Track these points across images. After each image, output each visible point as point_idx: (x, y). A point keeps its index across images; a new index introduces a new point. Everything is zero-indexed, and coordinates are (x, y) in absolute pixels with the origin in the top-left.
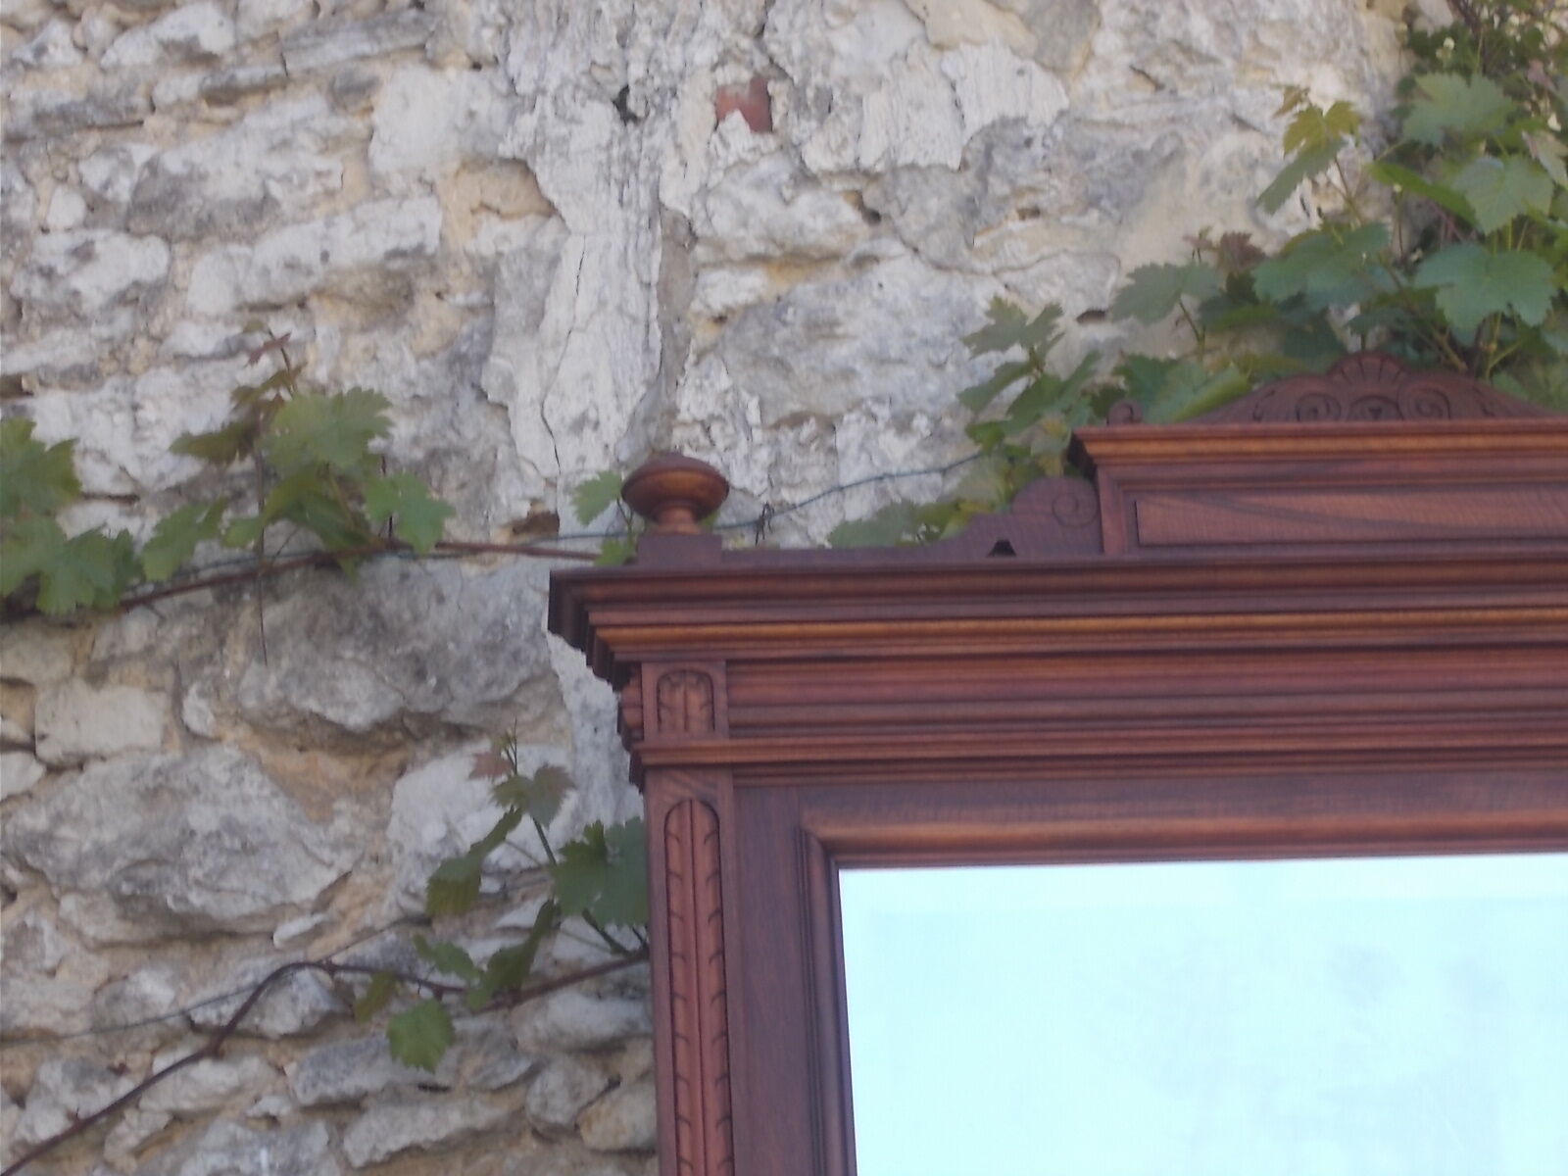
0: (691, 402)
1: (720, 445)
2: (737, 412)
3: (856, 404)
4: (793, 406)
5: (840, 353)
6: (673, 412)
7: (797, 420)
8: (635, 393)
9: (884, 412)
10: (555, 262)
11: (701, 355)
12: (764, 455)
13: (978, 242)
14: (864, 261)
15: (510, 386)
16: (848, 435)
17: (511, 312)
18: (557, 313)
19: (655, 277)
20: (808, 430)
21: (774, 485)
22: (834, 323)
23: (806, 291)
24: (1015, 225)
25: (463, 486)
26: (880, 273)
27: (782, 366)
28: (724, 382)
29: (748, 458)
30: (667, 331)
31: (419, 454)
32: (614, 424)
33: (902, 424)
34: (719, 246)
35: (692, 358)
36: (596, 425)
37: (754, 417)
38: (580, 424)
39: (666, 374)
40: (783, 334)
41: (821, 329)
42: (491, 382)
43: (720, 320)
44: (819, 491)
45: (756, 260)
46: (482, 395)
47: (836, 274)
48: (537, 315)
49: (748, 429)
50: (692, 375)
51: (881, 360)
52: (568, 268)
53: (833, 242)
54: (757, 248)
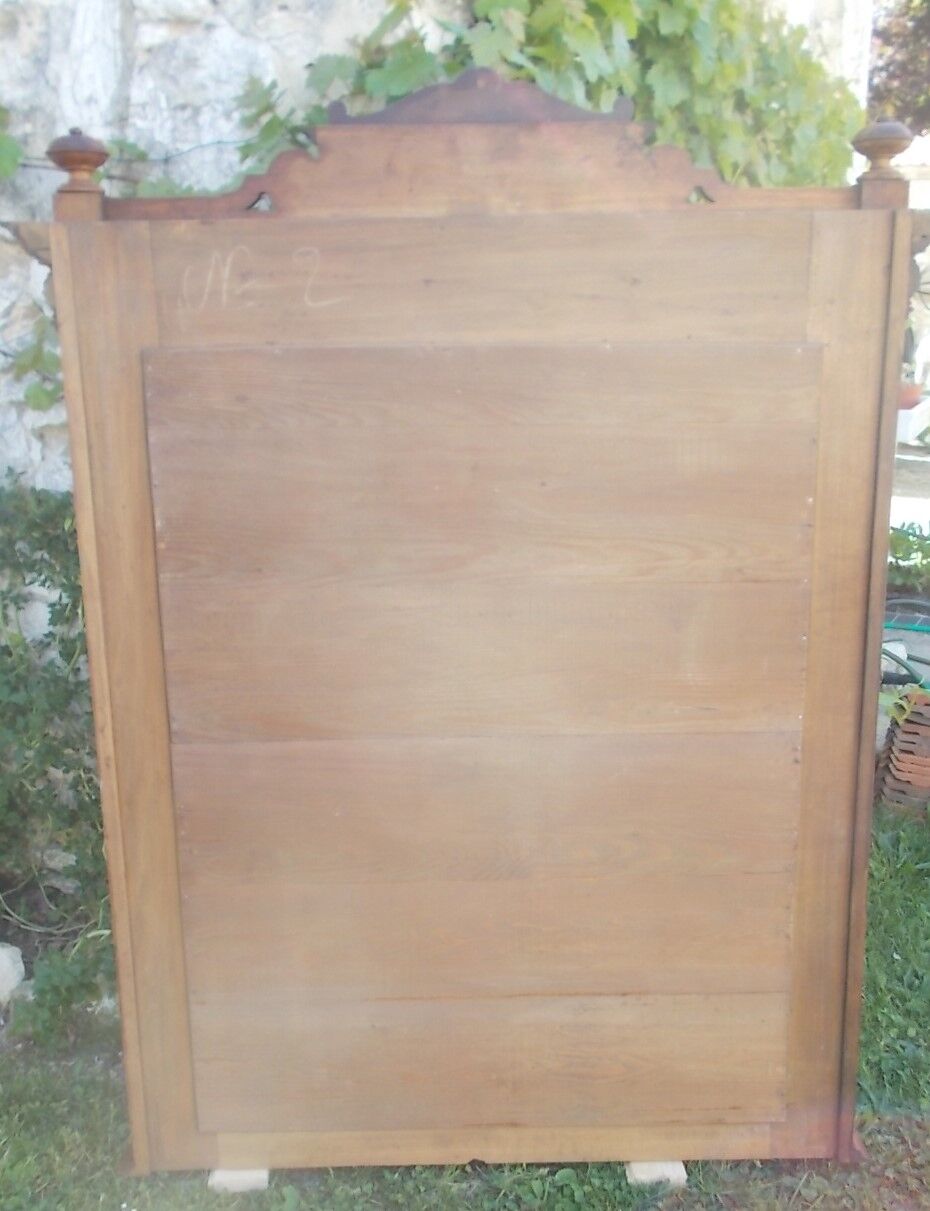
0: (137, 94)
1: (150, 117)
2: (155, 101)
3: (208, 103)
4: (181, 101)
5: (201, 75)
6: (127, 100)
7: (183, 107)
8: (113, 86)
9: (220, 108)
10: (73, 14)
11: (142, 68)
12: (169, 125)
13: (261, 22)
14: (210, 27)
15: (58, 79)
16: (205, 118)
17: (57, 39)
18: (76, 43)
19: (117, 26)
20: (188, 113)
21: (175, 140)
22: (196, 59)
23: (185, 39)
24: (277, 15)
25: (43, 126)
26: (217, 34)
27: (174, 80)
28: (150, 84)
29: (162, 126)
30: (125, 57)
31: (26, 107)
32: (104, 102)
33: (228, 115)
34: (145, 12)
35: (136, 70)
36: (96, 102)
37: (163, 104)
38: (91, 100)
39: (125, 78)
40: (174, 63)
41: (191, 62)
42: (50, 75)
43: (149, 50)
44: (193, 146)
45: (162, 21)
46: (47, 82)
47: (199, 32)
48: (67, 42)
49: (161, 110)
50: (137, 78)
51: (218, 81)
52: (80, 18)
53: (196, 15)
54: (162, 14)
